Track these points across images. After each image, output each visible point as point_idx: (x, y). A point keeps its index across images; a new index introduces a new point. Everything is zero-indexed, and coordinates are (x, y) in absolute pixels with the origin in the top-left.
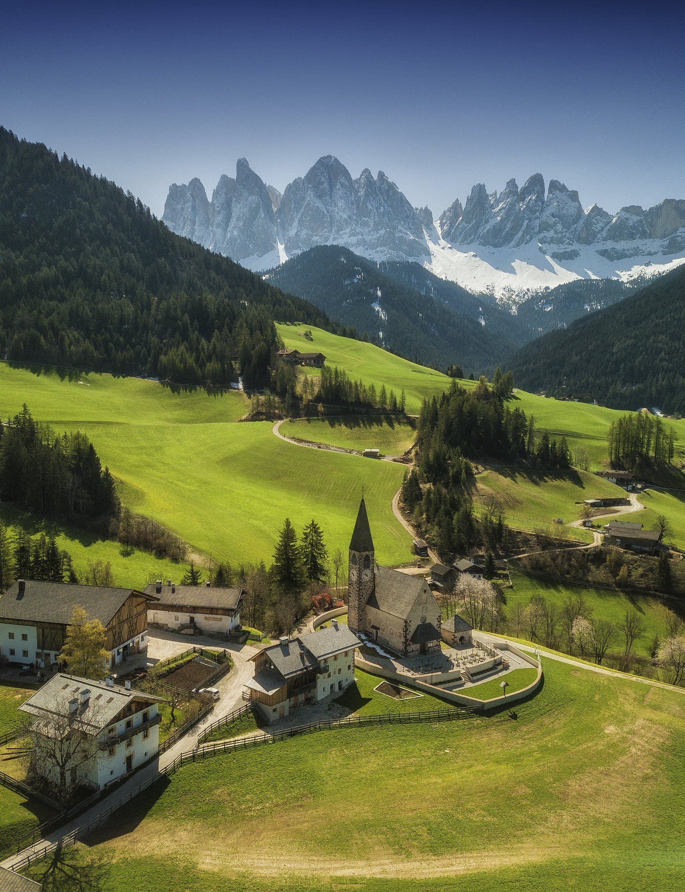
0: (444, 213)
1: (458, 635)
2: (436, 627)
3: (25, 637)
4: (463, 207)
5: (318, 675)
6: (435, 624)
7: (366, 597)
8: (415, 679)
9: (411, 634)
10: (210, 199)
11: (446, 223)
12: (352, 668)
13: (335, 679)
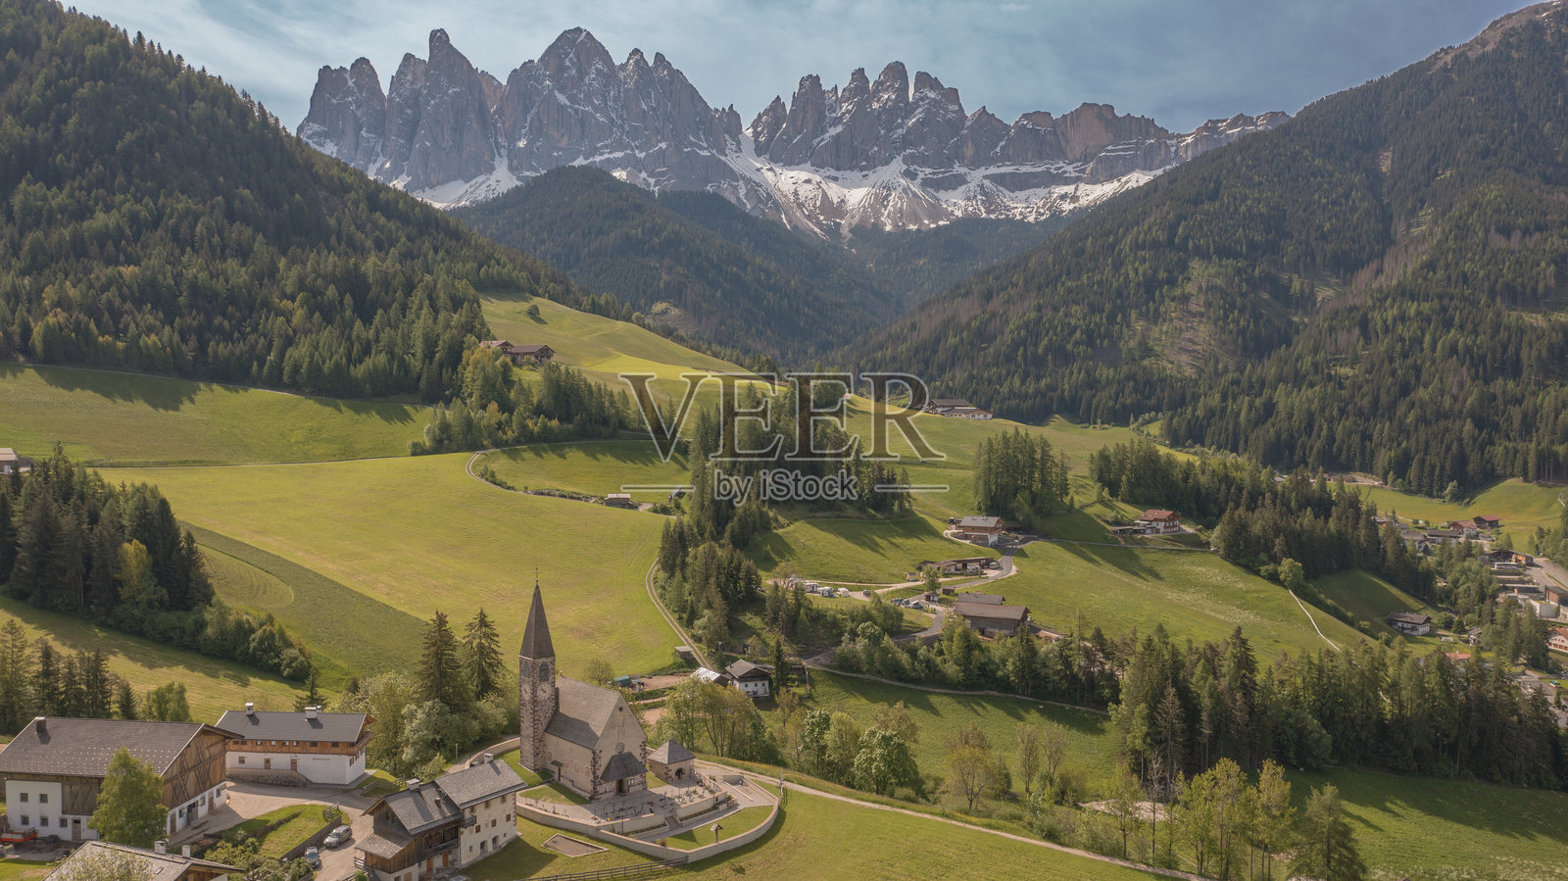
0: (760, 116)
1: (674, 768)
2: (639, 759)
3: (43, 798)
4: (788, 108)
5: (462, 829)
6: (637, 753)
7: (545, 722)
8: (598, 829)
9: (602, 769)
10: (386, 90)
11: (762, 132)
12: (512, 819)
13: (486, 834)
